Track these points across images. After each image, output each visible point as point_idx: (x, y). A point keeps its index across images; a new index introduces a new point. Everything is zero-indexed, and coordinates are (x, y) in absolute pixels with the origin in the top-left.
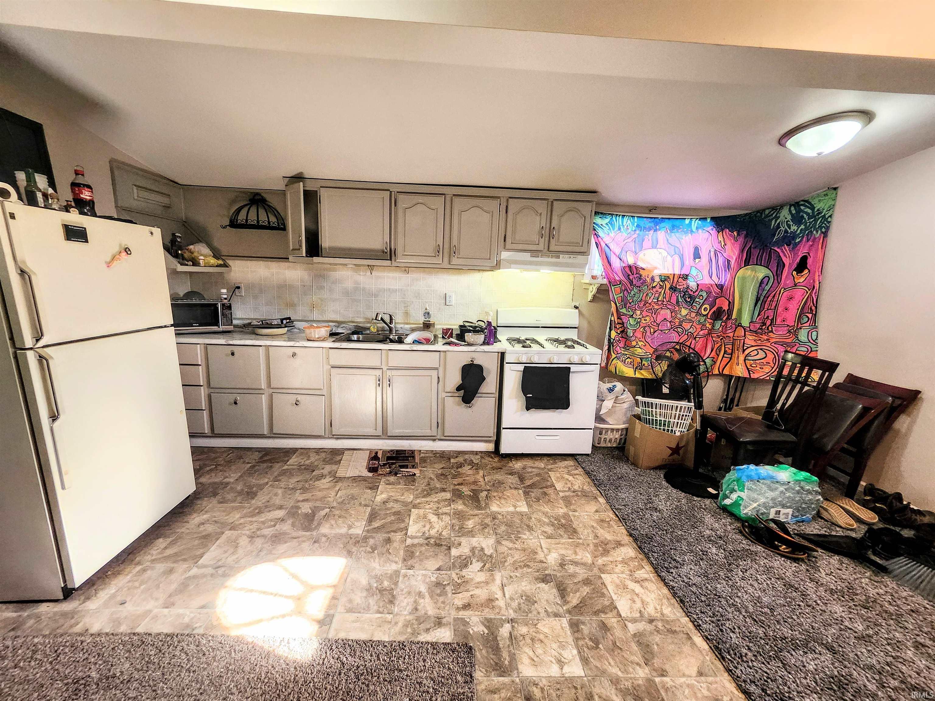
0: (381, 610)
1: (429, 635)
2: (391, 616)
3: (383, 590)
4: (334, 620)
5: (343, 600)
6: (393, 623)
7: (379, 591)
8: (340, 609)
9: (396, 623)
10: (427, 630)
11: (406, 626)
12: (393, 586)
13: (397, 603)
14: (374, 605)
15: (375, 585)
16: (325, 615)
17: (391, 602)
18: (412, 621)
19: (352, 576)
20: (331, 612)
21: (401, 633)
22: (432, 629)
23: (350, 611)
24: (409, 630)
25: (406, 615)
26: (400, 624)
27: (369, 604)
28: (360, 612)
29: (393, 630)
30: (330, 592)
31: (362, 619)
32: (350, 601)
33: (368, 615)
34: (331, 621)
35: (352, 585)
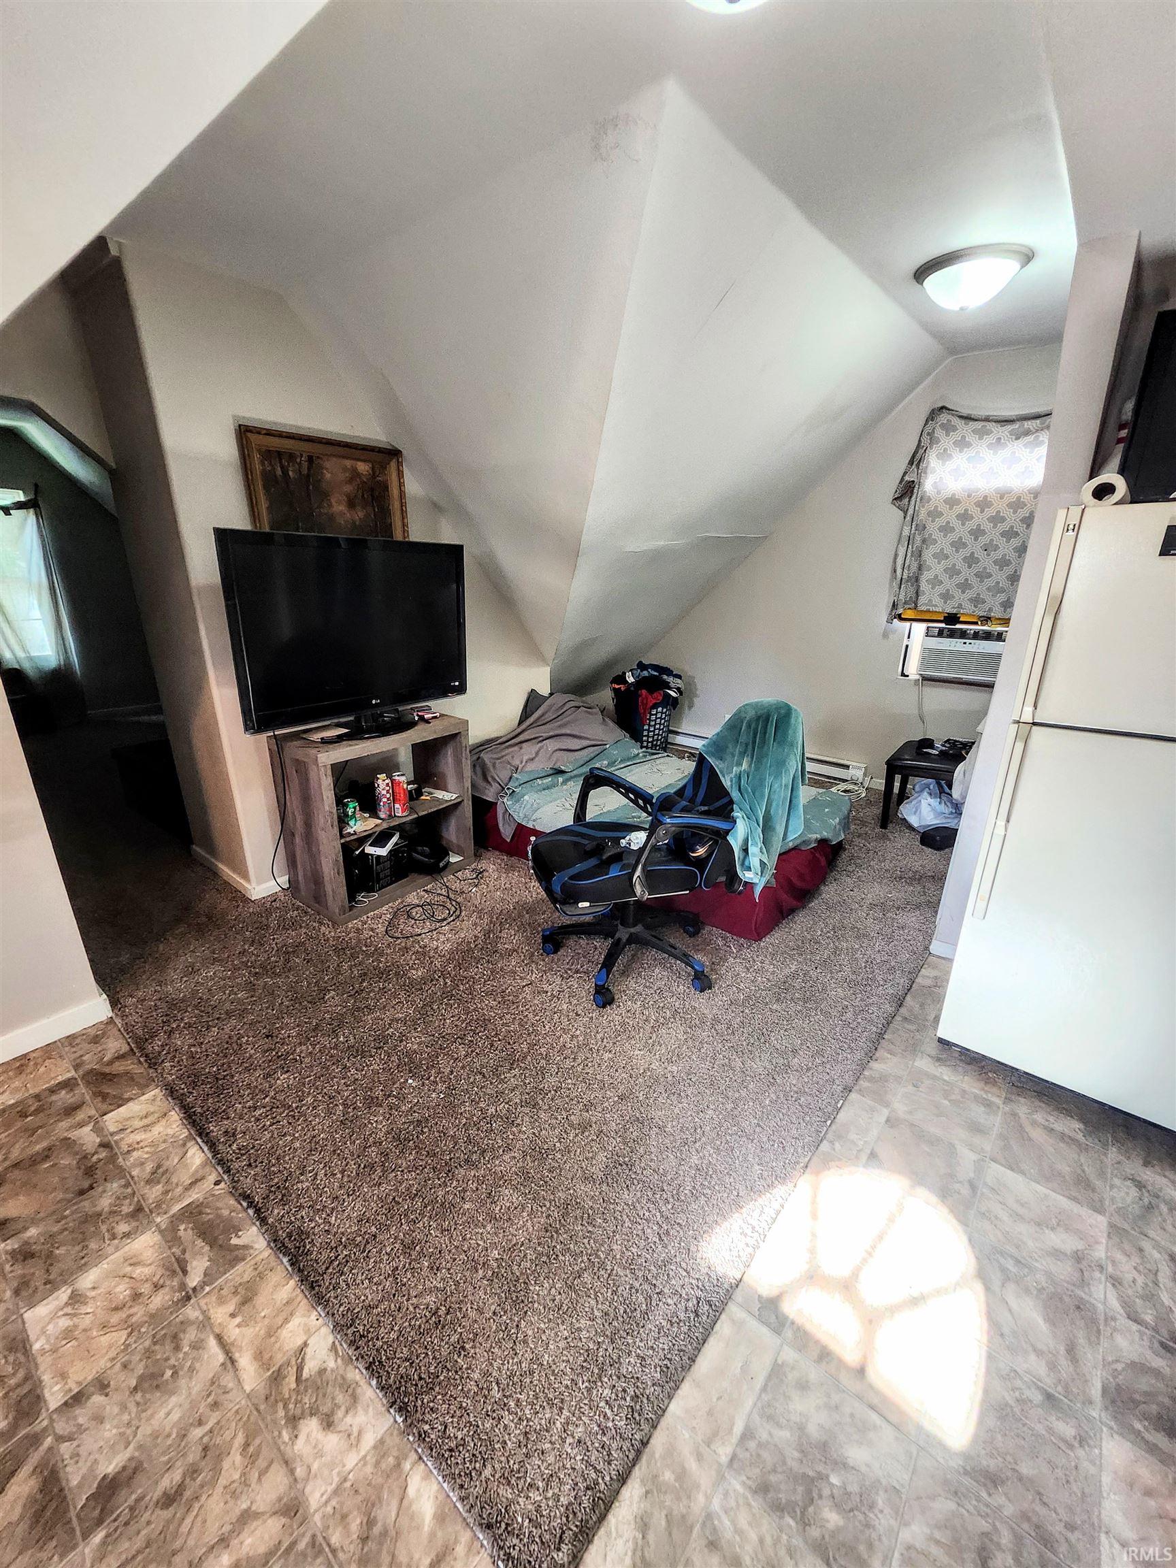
0: (752, 1445)
1: (631, 1518)
2: (724, 1459)
3: (809, 1492)
4: (764, 1330)
5: (814, 1373)
6: (704, 1449)
7: (813, 1480)
8: (789, 1355)
9: (699, 1457)
10: (643, 1525)
11: (682, 1475)
12: (815, 1532)
13: (756, 1503)
14: (770, 1434)
15: (835, 1480)
16: (786, 1318)
17: (763, 1489)
18: (685, 1501)
19: (888, 1433)
20: (788, 1333)
21: (671, 1451)
22: (640, 1542)
23: (777, 1371)
24: (668, 1476)
25: (709, 1498)
26: (692, 1465)
27: (781, 1427)
28: (764, 1389)
29: (687, 1436)
30: (849, 1353)
31: (745, 1387)
32: (803, 1386)
33: (749, 1404)
34: (768, 1325)
35: (852, 1415)
